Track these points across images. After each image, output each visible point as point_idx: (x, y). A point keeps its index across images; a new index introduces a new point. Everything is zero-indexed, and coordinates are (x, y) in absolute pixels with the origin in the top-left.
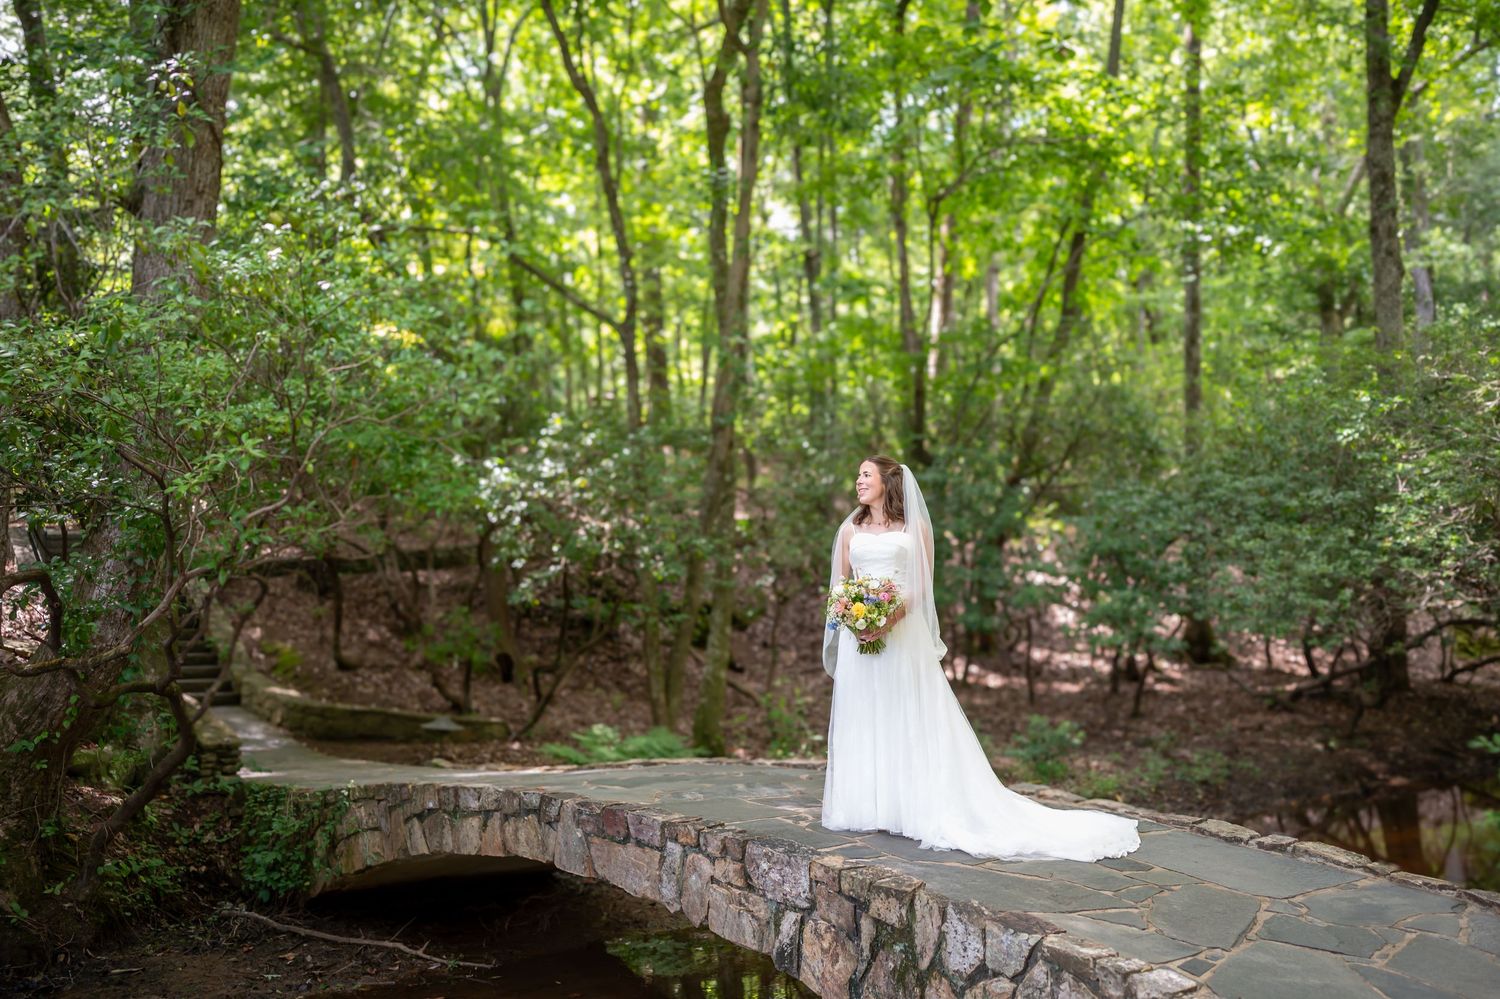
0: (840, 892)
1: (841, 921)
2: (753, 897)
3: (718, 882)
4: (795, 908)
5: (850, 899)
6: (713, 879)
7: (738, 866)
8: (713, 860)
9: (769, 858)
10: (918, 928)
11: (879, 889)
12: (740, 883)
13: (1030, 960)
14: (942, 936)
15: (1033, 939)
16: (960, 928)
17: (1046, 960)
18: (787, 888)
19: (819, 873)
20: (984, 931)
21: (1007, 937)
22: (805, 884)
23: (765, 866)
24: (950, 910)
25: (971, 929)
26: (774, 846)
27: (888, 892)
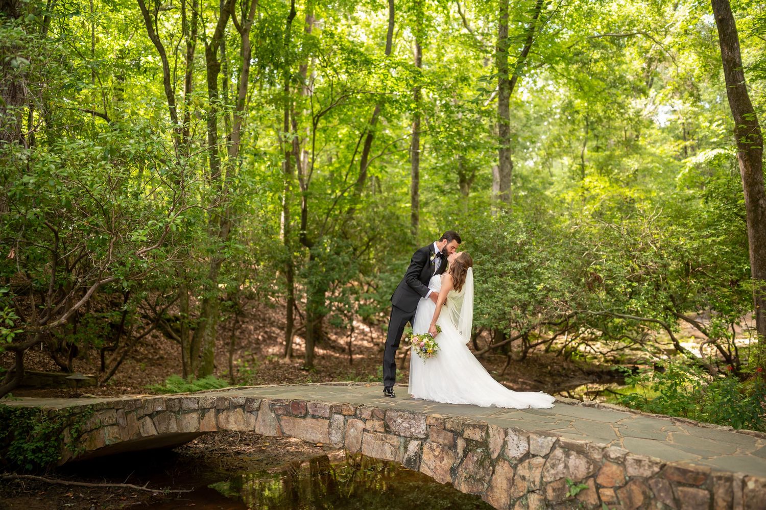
0: (444, 429)
1: (446, 442)
2: (389, 436)
3: (368, 431)
4: (417, 439)
5: (451, 431)
6: (364, 430)
7: (382, 422)
8: (365, 421)
9: (402, 417)
10: (491, 440)
11: (469, 425)
12: (382, 430)
13: (553, 448)
14: (505, 443)
15: (554, 439)
16: (516, 438)
17: (561, 447)
18: (413, 430)
19: (432, 421)
20: (528, 438)
21: (541, 440)
22: (423, 427)
23: (399, 420)
24: (510, 431)
25: (522, 438)
26: (403, 411)
27: (474, 427)
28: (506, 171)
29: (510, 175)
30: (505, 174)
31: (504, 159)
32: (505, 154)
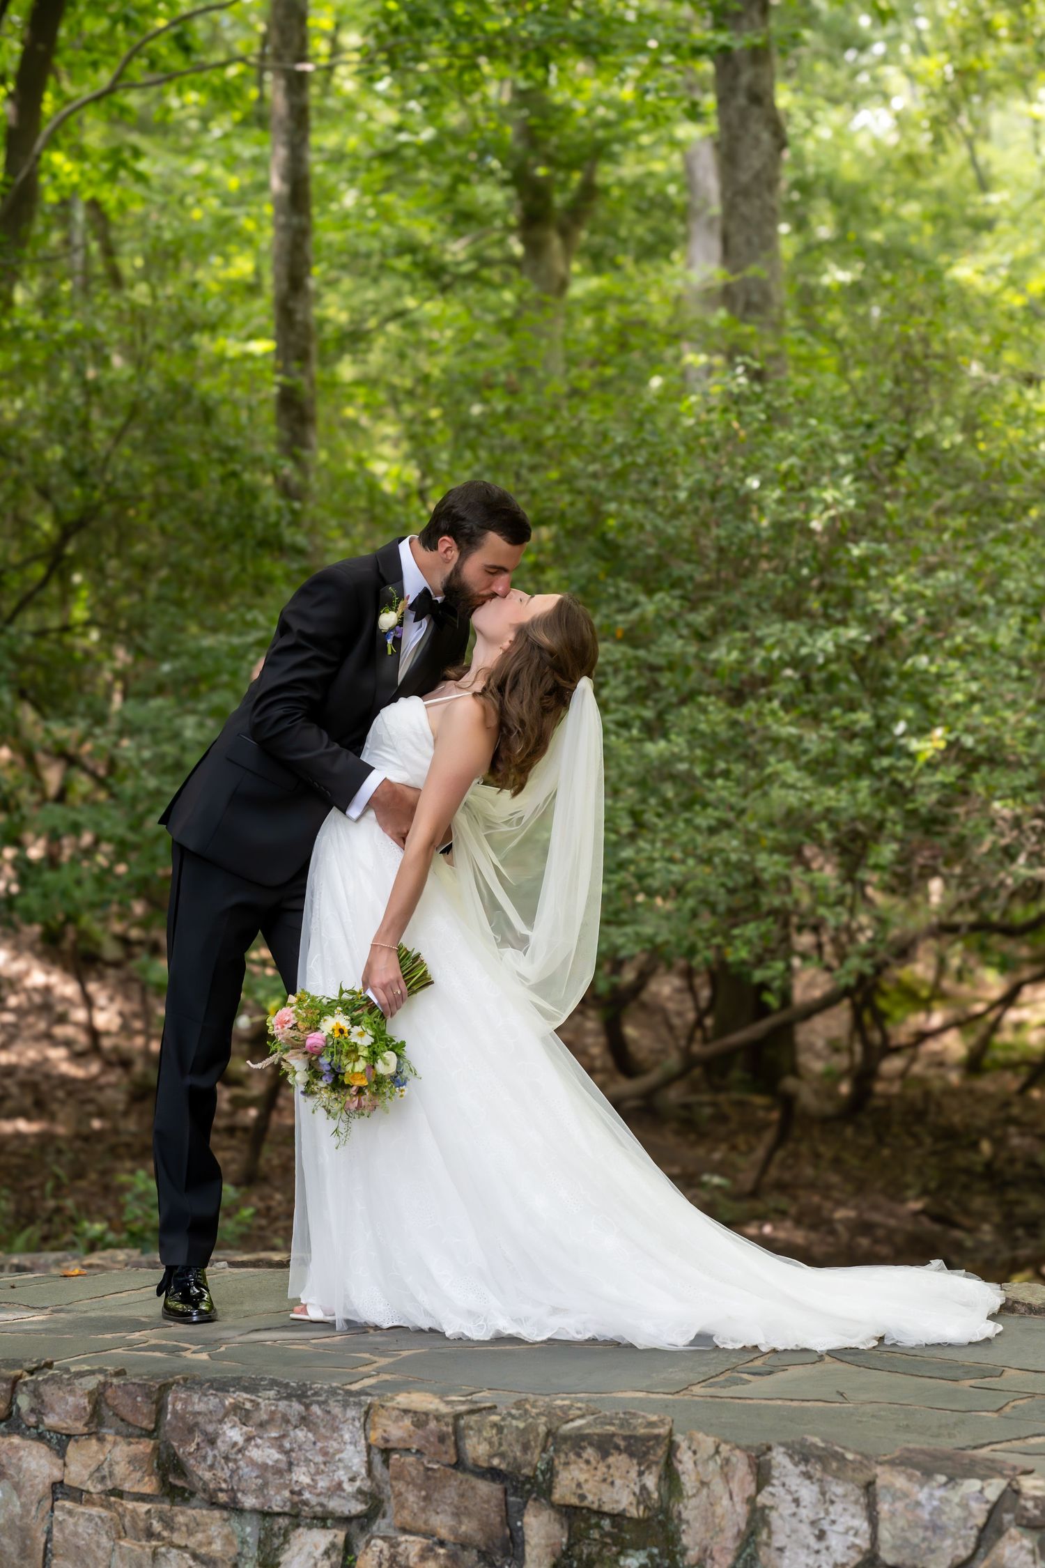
0: (459, 1464)
1: (467, 1527)
2: (183, 1515)
3: (77, 1495)
4: (323, 1520)
5: (493, 1474)
6: (59, 1489)
7: (144, 1447)
8: (59, 1443)
9: (245, 1417)
10: (690, 1510)
11: (578, 1442)
12: (149, 1486)
13: (989, 1532)
14: (758, 1518)
15: (994, 1489)
16: (808, 1492)
17: (1030, 1526)
18: (301, 1476)
19: (398, 1430)
20: (869, 1487)
21: (930, 1495)
22: (354, 1458)
23: (233, 1433)
24: (779, 1457)
25: (837, 1489)
26: (252, 1388)
27: (605, 1446)
28: (754, 161)
29: (772, 184)
30: (744, 177)
31: (741, 100)
32: (746, 77)
